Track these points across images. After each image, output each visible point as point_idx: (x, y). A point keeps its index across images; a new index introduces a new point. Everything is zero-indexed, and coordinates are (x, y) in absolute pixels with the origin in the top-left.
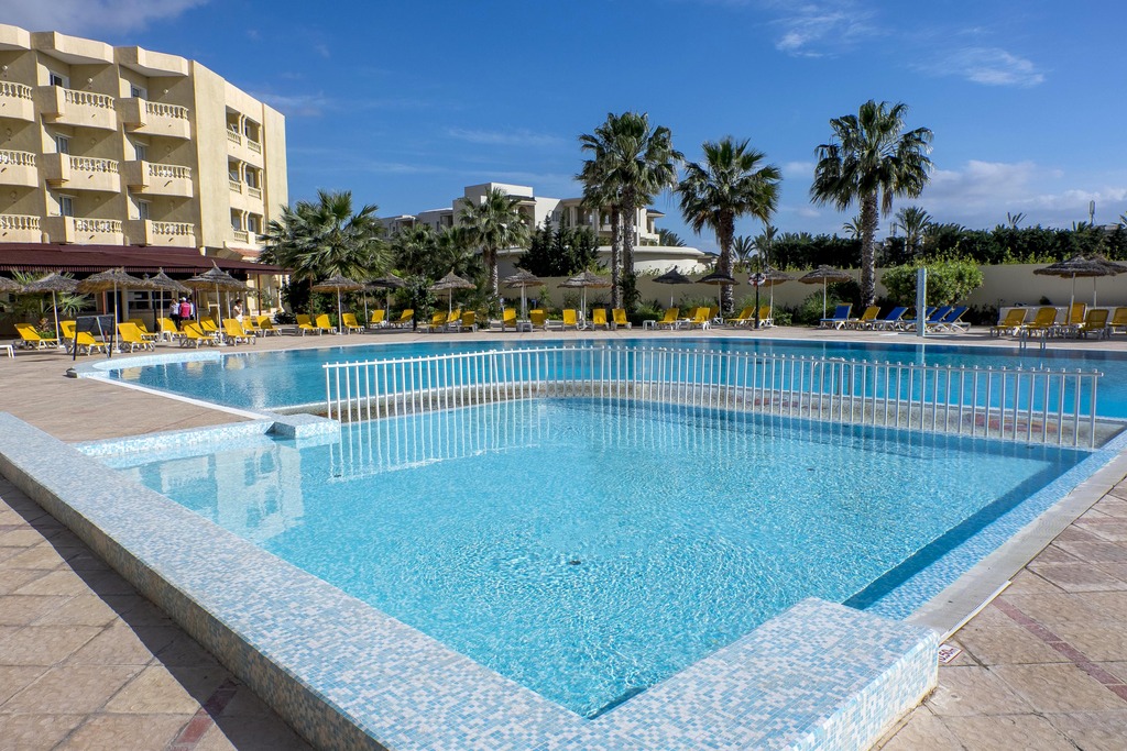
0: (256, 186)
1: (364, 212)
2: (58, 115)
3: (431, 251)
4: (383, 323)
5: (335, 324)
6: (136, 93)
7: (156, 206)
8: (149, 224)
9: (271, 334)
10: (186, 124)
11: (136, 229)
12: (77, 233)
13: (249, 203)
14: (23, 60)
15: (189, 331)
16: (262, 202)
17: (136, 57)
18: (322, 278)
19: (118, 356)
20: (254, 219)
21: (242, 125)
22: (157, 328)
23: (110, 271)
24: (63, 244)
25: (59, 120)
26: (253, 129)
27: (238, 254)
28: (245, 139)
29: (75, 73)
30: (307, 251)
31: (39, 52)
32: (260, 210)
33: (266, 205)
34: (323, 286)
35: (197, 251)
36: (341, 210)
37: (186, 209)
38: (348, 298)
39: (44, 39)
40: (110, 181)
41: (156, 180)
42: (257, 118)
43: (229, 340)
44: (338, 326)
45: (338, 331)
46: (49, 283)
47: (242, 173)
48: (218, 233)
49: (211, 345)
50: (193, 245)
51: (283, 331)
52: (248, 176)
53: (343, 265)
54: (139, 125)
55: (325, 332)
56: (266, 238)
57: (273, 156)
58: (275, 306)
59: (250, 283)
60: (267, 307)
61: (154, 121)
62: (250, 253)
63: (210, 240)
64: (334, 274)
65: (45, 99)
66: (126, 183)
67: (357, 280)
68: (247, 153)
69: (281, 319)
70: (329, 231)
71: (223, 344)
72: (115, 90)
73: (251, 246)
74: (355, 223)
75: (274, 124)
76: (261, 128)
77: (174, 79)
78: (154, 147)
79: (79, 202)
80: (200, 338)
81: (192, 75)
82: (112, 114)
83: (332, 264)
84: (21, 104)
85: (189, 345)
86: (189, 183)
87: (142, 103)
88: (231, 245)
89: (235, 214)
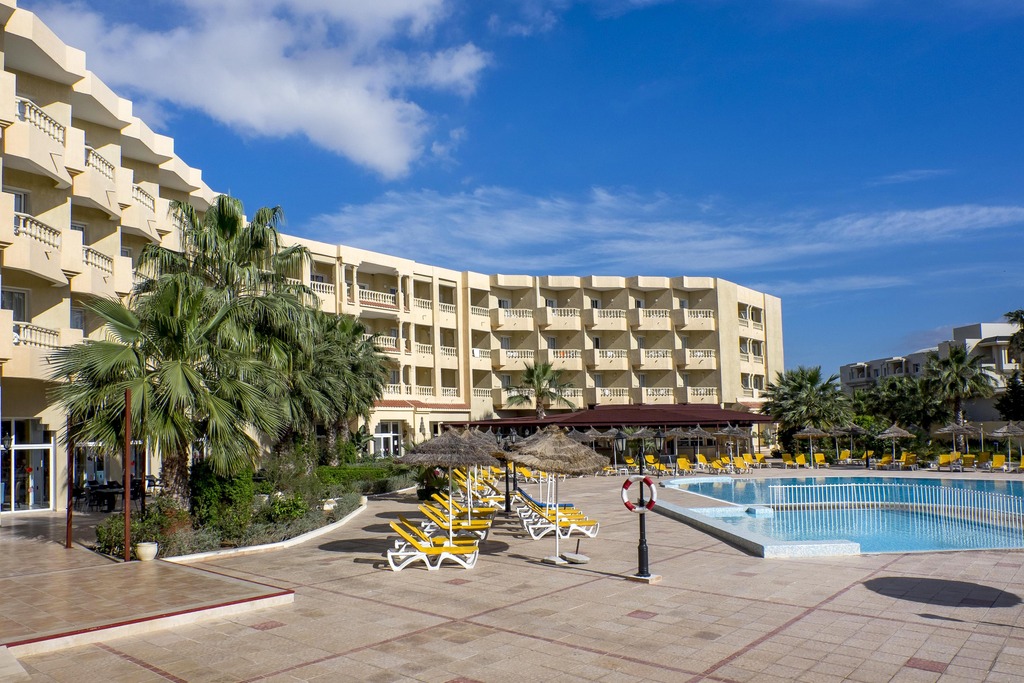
0: (759, 354)
1: (831, 380)
2: (639, 326)
3: (902, 398)
4: (849, 460)
5: (808, 460)
6: (682, 305)
7: (694, 377)
8: (689, 389)
9: (764, 467)
10: (712, 320)
11: (681, 393)
12: (649, 397)
13: (754, 367)
14: (622, 294)
15: (715, 465)
16: (763, 366)
17: (683, 283)
18: (801, 428)
19: (678, 478)
20: (758, 379)
21: (749, 312)
22: (695, 461)
23: (674, 429)
24: (641, 405)
25: (640, 329)
26: (757, 314)
27: (746, 407)
28: (751, 322)
29: (648, 298)
30: (790, 409)
31: (631, 289)
32: (762, 372)
33: (767, 367)
34: (799, 434)
35: (718, 406)
36: (814, 378)
37: (712, 378)
38: (819, 441)
39: (632, 281)
40: (667, 363)
41: (695, 360)
42: (759, 305)
43: (737, 471)
44: (810, 462)
45: (810, 465)
46: (641, 434)
47: (750, 346)
48: (733, 393)
49: (727, 473)
50: (716, 402)
51: (773, 464)
52: (754, 347)
53: (815, 419)
54: (684, 326)
55: (802, 466)
56: (764, 396)
57: (772, 332)
58: (773, 443)
59: (755, 428)
60: (767, 444)
61: (693, 322)
62: (755, 405)
63: (727, 398)
64: (809, 426)
65: (633, 317)
66: (676, 363)
67: (826, 428)
68: (752, 332)
69: (776, 454)
70: (805, 395)
71: (733, 472)
72: (670, 305)
73: (755, 399)
74: (824, 388)
75: (772, 306)
76: (763, 312)
77: (705, 292)
78: (693, 339)
79: (650, 378)
80: (720, 469)
81: (716, 288)
82: (669, 320)
83: (808, 418)
84: (620, 321)
85: (714, 472)
86: (714, 360)
87: (686, 311)
88: (741, 400)
89: (744, 377)
